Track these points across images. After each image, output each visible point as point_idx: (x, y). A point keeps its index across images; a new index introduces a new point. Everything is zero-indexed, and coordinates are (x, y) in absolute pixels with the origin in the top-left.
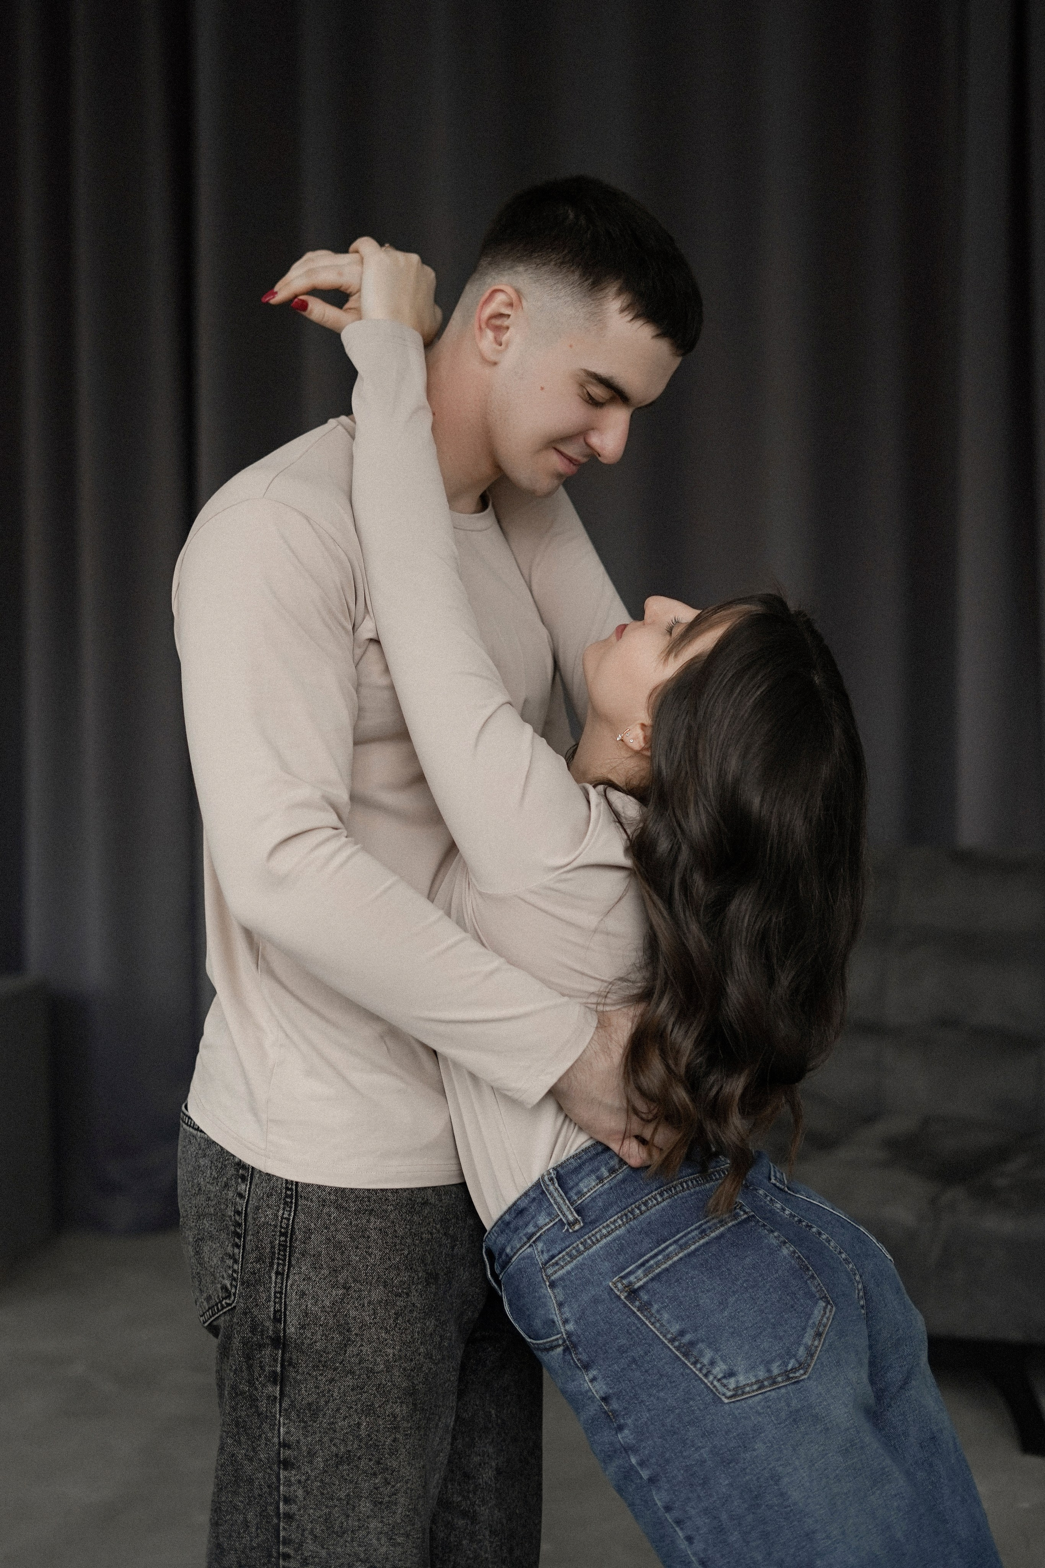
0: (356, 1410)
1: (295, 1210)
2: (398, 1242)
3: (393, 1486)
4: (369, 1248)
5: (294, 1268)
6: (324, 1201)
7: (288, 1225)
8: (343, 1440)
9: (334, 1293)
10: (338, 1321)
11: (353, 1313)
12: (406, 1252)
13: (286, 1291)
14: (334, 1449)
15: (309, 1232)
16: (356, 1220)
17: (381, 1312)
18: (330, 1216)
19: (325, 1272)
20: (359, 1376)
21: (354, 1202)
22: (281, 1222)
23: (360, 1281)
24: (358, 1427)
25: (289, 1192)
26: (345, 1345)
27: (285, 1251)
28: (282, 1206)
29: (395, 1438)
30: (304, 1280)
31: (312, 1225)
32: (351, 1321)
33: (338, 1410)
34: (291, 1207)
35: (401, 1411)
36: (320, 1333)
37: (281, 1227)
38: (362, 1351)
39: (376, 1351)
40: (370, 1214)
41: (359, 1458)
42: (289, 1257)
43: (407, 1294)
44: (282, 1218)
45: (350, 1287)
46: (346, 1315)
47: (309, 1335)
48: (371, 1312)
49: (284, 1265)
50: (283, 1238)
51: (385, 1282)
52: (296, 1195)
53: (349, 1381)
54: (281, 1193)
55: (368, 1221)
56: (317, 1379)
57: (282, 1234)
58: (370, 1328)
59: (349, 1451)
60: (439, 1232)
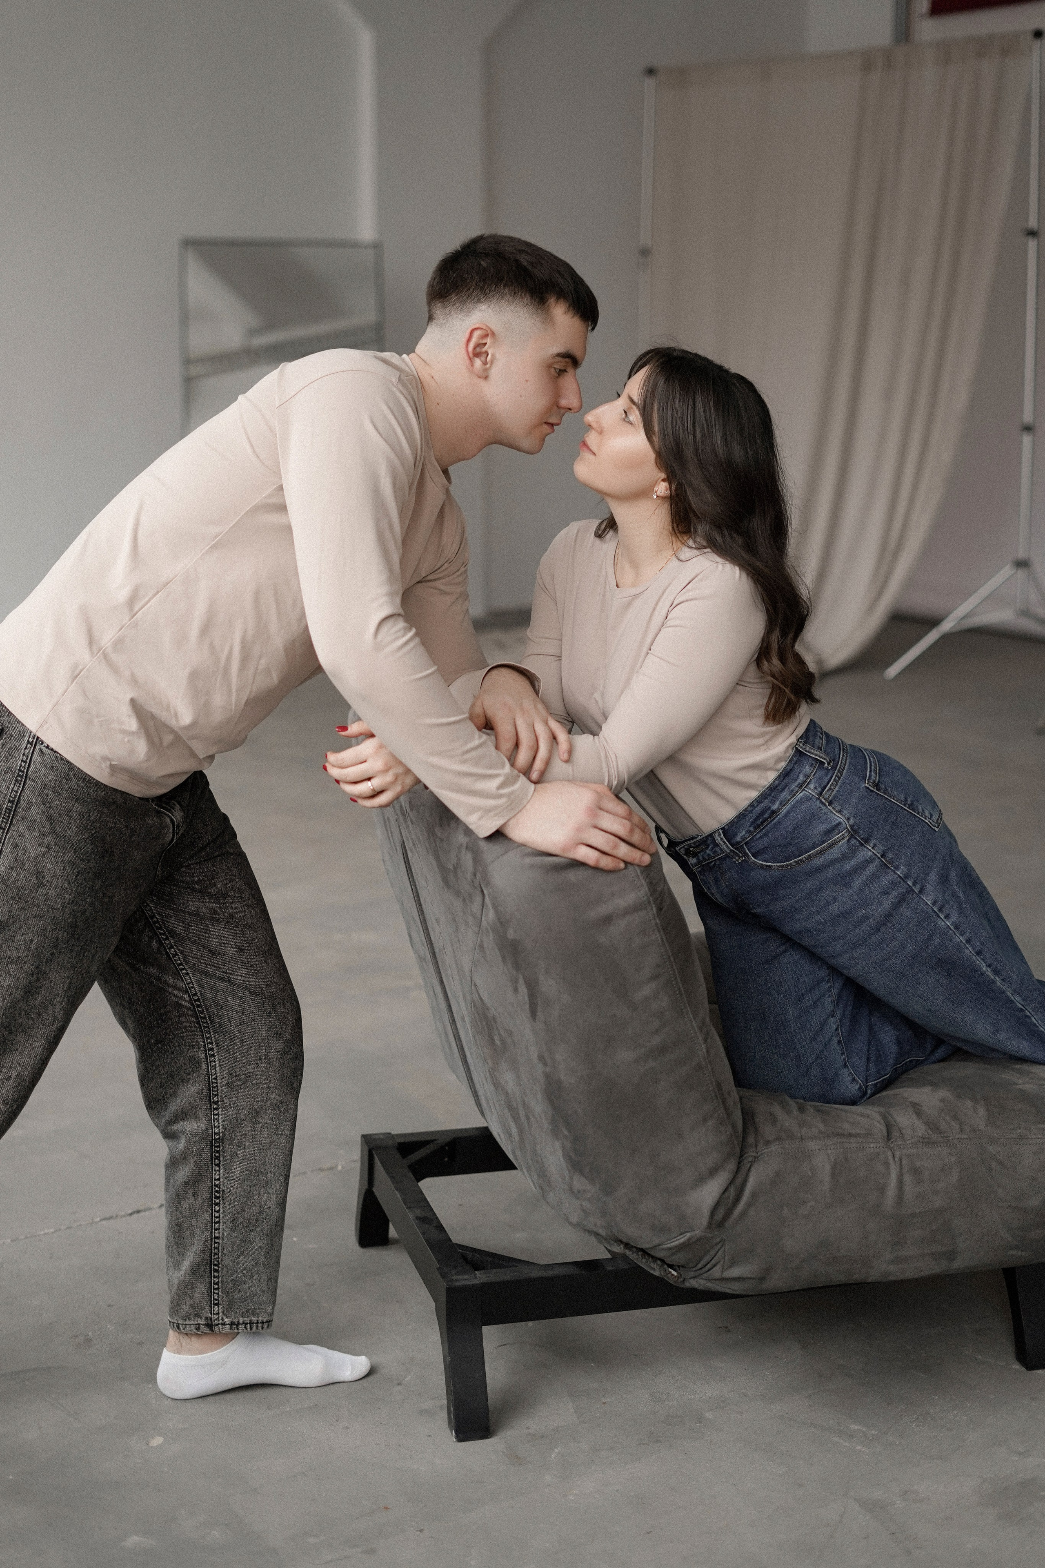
0: (33, 931)
1: (23, 787)
2: (90, 824)
3: (41, 983)
4: (70, 823)
5: (14, 826)
6: (46, 785)
7: (16, 796)
8: (17, 949)
9: (39, 850)
10: (37, 869)
11: (49, 866)
12: (93, 832)
13: (4, 841)
14: (9, 953)
15: (30, 804)
16: (65, 803)
17: (68, 869)
18: (48, 796)
19: (37, 834)
20: (42, 909)
21: (67, 791)
22: (11, 793)
23: (59, 845)
24: (31, 942)
25: (21, 773)
26: (38, 887)
27: (9, 813)
28: (13, 782)
29: (53, 952)
30: (20, 836)
31: (34, 800)
32: (46, 870)
33: (20, 928)
34: (20, 784)
35: (62, 936)
36: (22, 875)
37: (10, 796)
38: (48, 893)
39: (58, 895)
40: (76, 801)
41: (25, 963)
42: (12, 818)
43: (88, 861)
44: (12, 790)
45: (51, 848)
46: (44, 866)
47: (15, 875)
48: (62, 868)
49: (7, 823)
50: (10, 804)
51: (76, 849)
52: (26, 777)
53: (35, 911)
54: (15, 773)
55: (73, 806)
56: (12, 906)
57: (10, 801)
58: (58, 878)
59: (19, 957)
60: (122, 823)
